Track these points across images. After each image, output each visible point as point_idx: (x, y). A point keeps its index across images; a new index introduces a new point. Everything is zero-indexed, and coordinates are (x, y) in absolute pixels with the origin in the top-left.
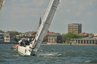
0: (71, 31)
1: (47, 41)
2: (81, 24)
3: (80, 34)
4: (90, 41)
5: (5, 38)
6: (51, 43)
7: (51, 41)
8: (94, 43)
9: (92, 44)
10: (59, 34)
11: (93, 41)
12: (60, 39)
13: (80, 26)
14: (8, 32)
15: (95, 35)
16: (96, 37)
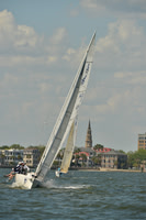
0: (144, 147)
1: (100, 165)
5: (25, 159)
6: (107, 167)
7: (107, 164)
10: (121, 151)
12: (123, 161)
14: (31, 147)
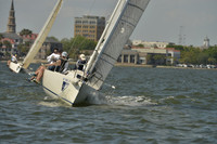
0: (81, 34)
2: (104, 18)
4: (125, 56)
8: (132, 61)
9: (129, 64)
11: (131, 56)
13: (101, 23)
15: (134, 43)
16: (137, 47)
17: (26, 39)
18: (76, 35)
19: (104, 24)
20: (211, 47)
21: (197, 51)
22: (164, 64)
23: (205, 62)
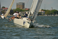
3: (24, 9)
13: (23, 4)
17: (3, 9)
18: (17, 8)
19: (24, 4)
20: (53, 10)
21: (49, 11)
22: (41, 15)
23: (52, 14)
